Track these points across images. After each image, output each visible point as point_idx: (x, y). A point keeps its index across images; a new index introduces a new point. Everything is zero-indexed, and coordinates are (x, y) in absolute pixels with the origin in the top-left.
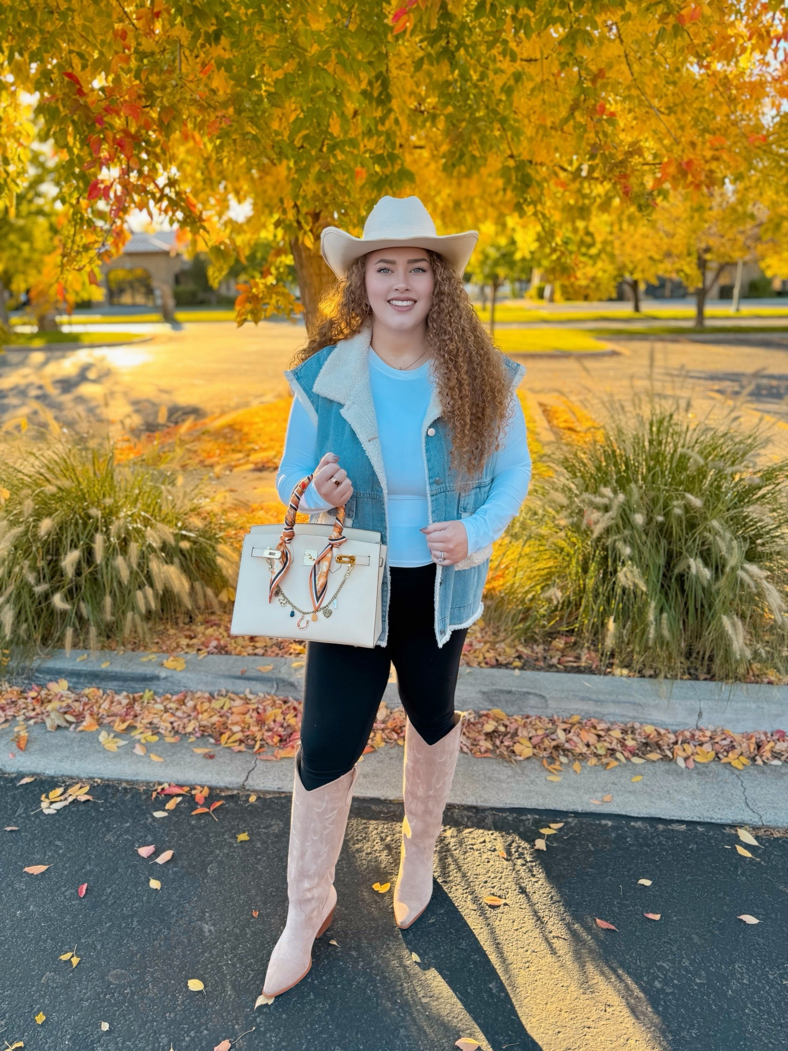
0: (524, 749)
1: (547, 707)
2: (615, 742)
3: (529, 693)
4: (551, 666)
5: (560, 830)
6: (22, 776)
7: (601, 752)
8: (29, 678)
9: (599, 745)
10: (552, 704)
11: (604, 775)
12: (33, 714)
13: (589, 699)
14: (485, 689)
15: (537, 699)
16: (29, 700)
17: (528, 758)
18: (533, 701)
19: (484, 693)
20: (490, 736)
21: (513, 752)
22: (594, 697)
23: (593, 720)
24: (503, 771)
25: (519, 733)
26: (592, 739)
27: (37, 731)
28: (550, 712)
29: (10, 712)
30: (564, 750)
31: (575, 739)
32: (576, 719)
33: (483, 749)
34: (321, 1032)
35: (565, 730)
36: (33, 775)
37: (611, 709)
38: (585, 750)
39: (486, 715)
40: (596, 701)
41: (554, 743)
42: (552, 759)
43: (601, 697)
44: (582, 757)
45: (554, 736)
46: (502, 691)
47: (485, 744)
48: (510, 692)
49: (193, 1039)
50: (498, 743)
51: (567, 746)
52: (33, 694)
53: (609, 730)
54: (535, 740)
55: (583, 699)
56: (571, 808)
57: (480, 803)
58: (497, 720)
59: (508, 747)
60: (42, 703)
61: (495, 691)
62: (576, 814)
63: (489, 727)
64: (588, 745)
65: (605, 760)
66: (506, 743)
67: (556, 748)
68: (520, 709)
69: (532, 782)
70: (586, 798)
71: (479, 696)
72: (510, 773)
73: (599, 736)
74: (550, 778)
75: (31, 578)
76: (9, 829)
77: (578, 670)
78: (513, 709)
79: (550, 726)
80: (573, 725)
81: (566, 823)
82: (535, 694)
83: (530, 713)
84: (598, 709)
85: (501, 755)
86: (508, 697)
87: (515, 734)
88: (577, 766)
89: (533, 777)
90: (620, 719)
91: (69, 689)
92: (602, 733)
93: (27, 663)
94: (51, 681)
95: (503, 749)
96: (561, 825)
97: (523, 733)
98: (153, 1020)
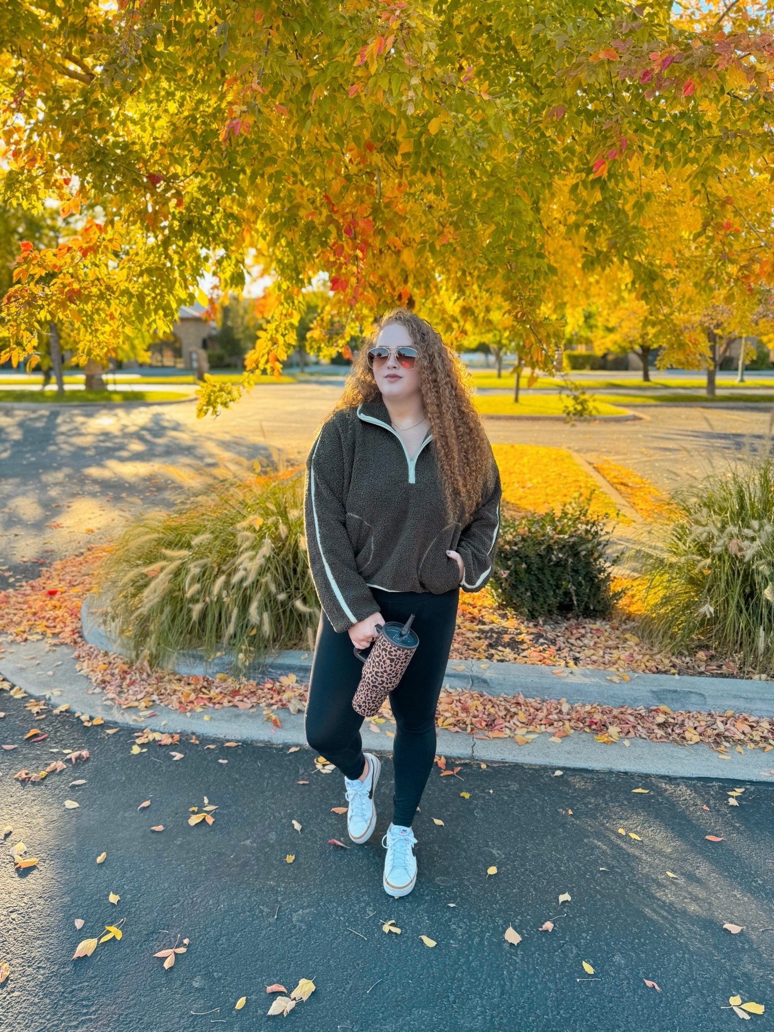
0: (692, 736)
1: (705, 704)
2: (766, 731)
3: (691, 692)
4: (701, 674)
5: (743, 793)
6: (288, 747)
7: (757, 738)
8: (263, 673)
9: (754, 733)
10: (710, 701)
11: (763, 756)
12: (273, 701)
13: (740, 697)
14: (655, 689)
15: (697, 697)
16: (266, 690)
17: (697, 743)
18: (694, 699)
19: (654, 692)
20: (661, 725)
21: (684, 738)
22: (744, 695)
23: (744, 714)
24: (680, 752)
25: (686, 723)
26: (747, 729)
27: (283, 715)
28: (708, 708)
29: (254, 700)
30: (725, 737)
31: (732, 728)
32: (730, 713)
33: (658, 736)
34: (617, 919)
35: (722, 722)
36: (297, 746)
37: (759, 705)
38: (742, 737)
39: (656, 711)
40: (746, 699)
41: (715, 732)
42: (718, 744)
43: (750, 695)
44: (741, 742)
45: (714, 727)
46: (669, 691)
47: (660, 732)
48: (675, 691)
49: (521, 921)
50: (670, 730)
51: (727, 733)
52: (269, 686)
53: (758, 722)
54: (700, 729)
55: (735, 697)
56: (747, 778)
57: (671, 774)
58: (665, 713)
59: (679, 734)
60: (279, 693)
61: (664, 690)
62: (752, 783)
63: (661, 719)
64: (743, 733)
65: (761, 745)
66: (677, 731)
67: (718, 735)
68: (683, 706)
69: (708, 760)
70: (756, 771)
71: (650, 694)
72: (687, 753)
73: (752, 727)
74: (721, 756)
75: (273, 588)
76: (301, 782)
77: (723, 676)
78: (678, 706)
79: (709, 718)
80: (728, 718)
81: (746, 789)
82: (696, 693)
83: (691, 709)
84: (748, 705)
85: (674, 740)
86: (674, 696)
87: (682, 725)
88: (739, 748)
89: (706, 756)
90: (766, 714)
91: (297, 682)
92: (754, 724)
93: (261, 660)
94: (281, 675)
95: (675, 736)
96: (743, 790)
97: (689, 724)
98: (485, 909)
